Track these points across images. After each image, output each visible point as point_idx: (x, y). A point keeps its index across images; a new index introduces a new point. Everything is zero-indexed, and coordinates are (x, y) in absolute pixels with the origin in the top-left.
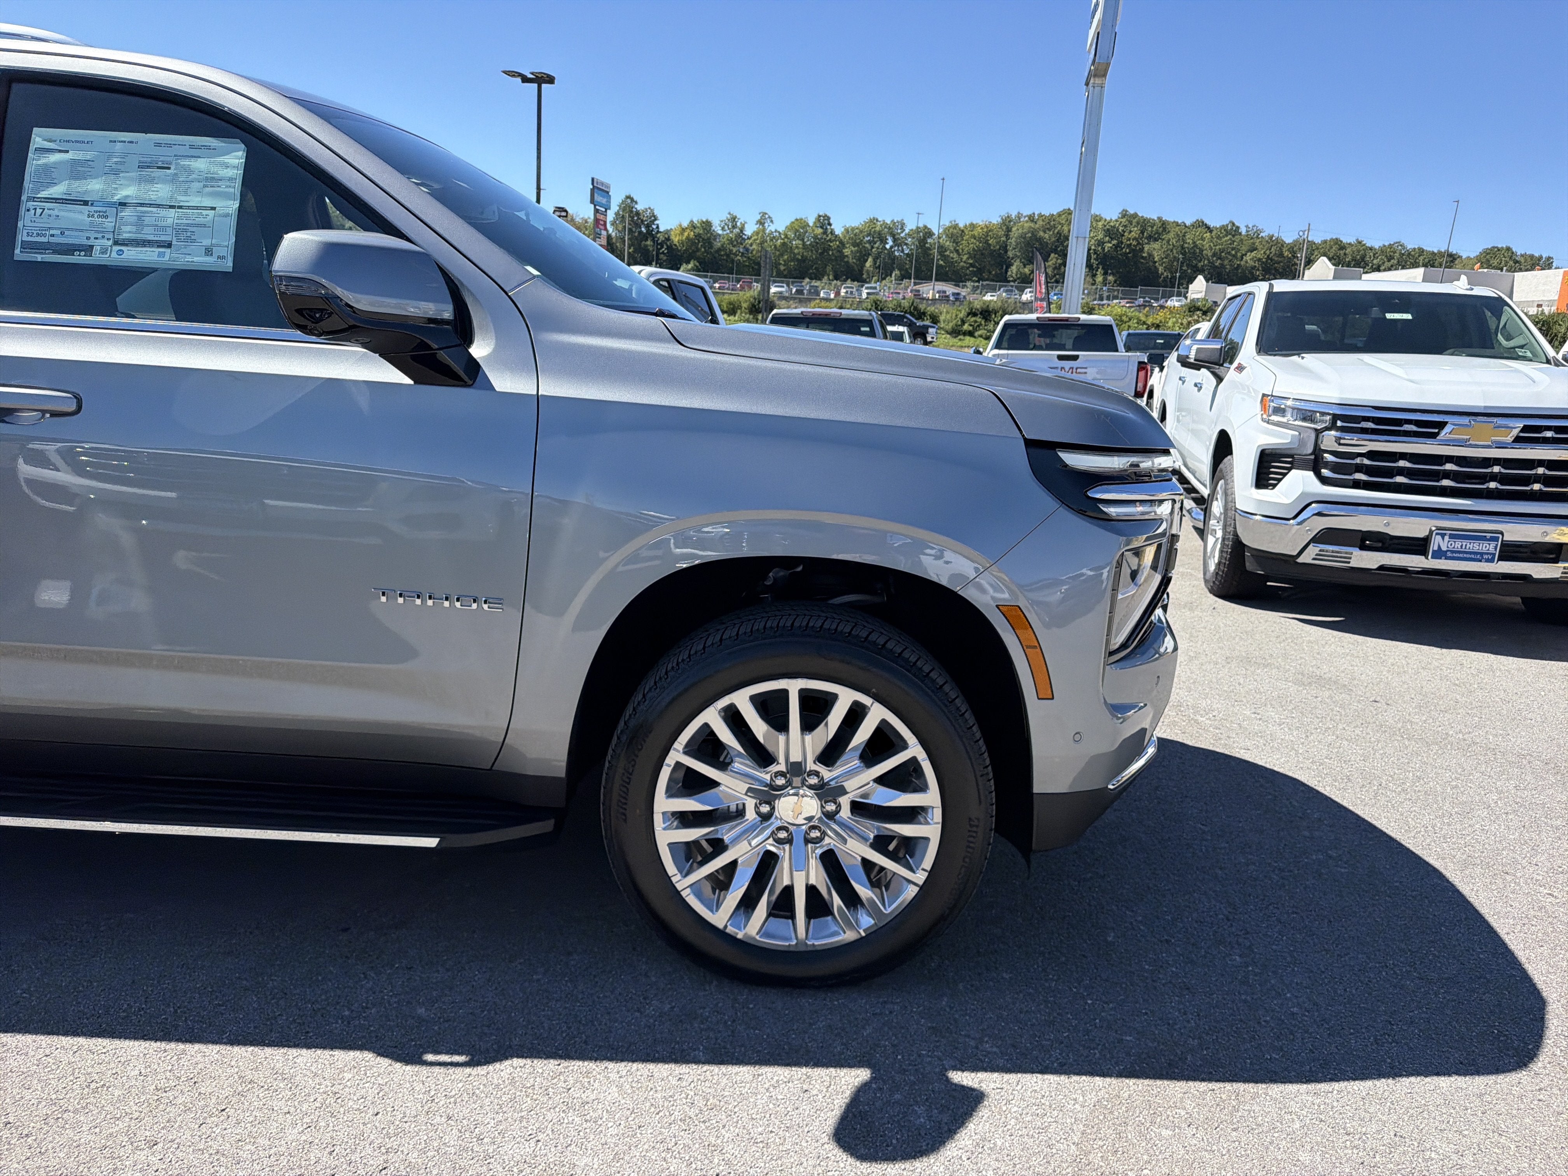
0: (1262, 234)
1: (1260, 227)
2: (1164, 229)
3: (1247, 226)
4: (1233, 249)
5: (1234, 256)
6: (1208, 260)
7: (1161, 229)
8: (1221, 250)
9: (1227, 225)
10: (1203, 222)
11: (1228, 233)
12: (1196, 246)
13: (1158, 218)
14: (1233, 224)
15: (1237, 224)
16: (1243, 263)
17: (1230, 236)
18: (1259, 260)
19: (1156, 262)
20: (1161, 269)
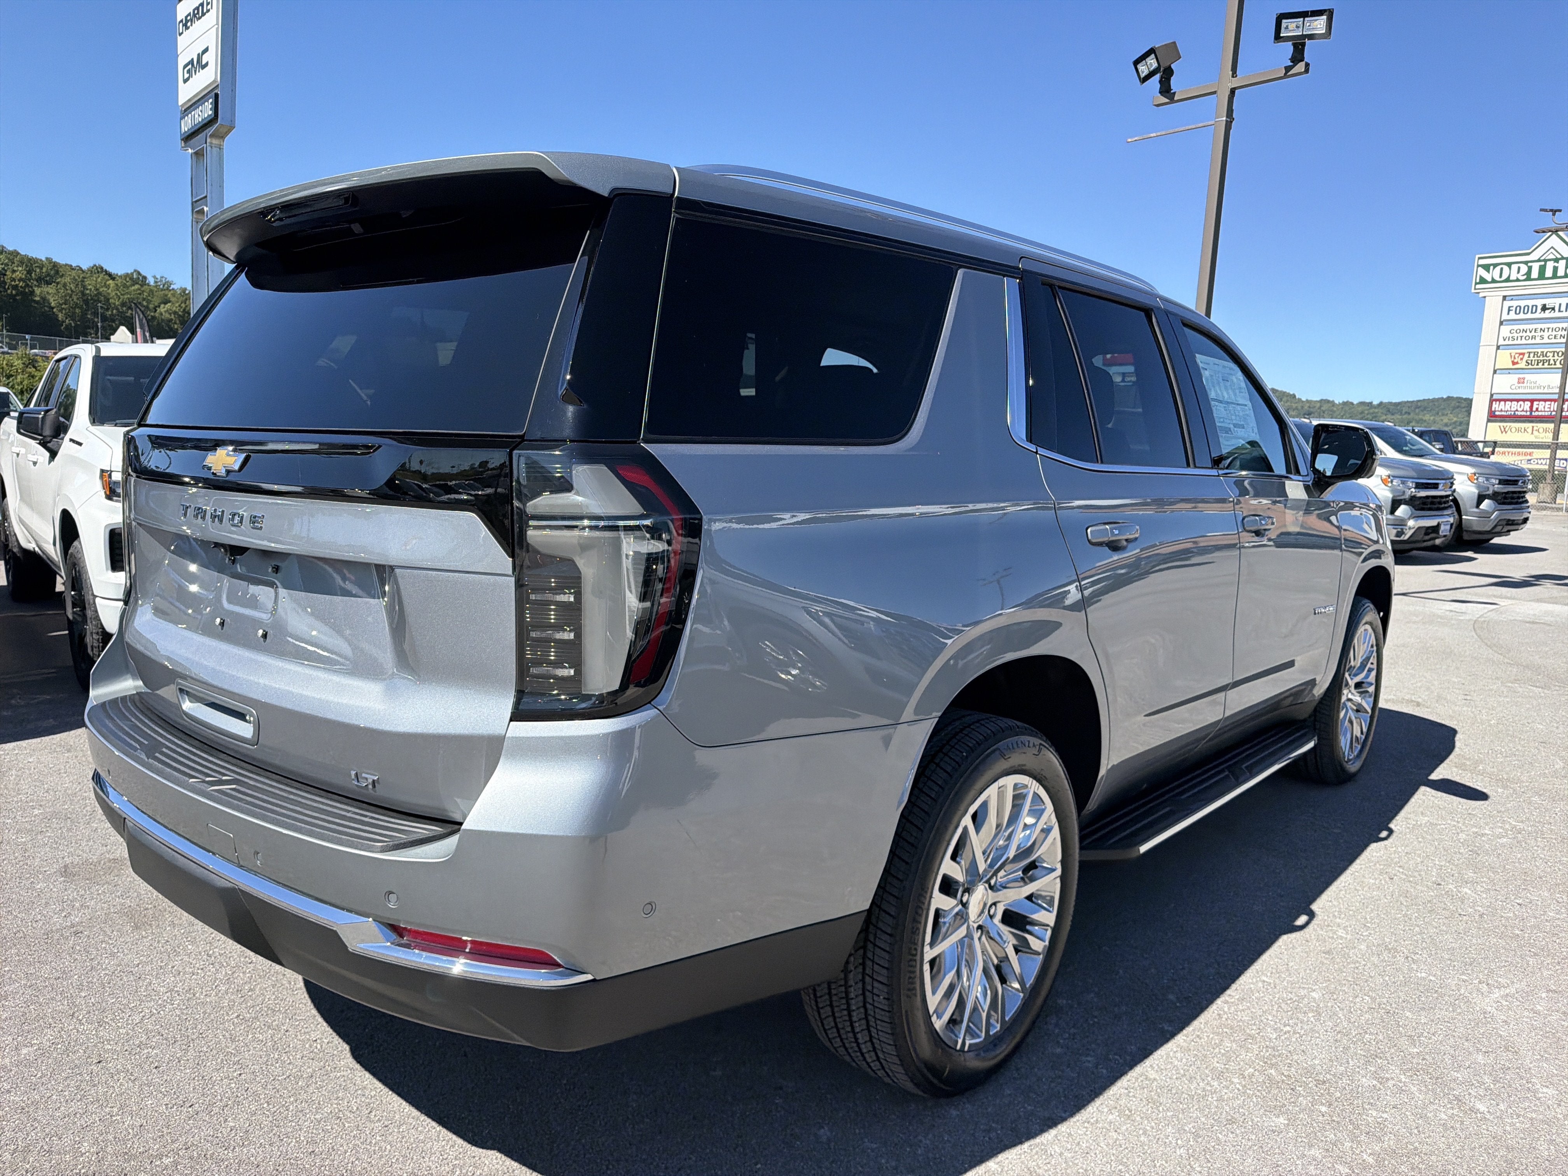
0: (172, 286)
1: (169, 279)
2: (57, 272)
3: (154, 277)
4: (144, 299)
5: (147, 307)
6: (117, 309)
7: (52, 272)
8: (131, 301)
9: (132, 274)
10: (102, 268)
11: (135, 282)
12: (100, 294)
13: (47, 259)
14: (139, 273)
15: (143, 274)
16: (157, 315)
17: (137, 287)
18: (175, 313)
19: (53, 308)
20: (61, 316)
